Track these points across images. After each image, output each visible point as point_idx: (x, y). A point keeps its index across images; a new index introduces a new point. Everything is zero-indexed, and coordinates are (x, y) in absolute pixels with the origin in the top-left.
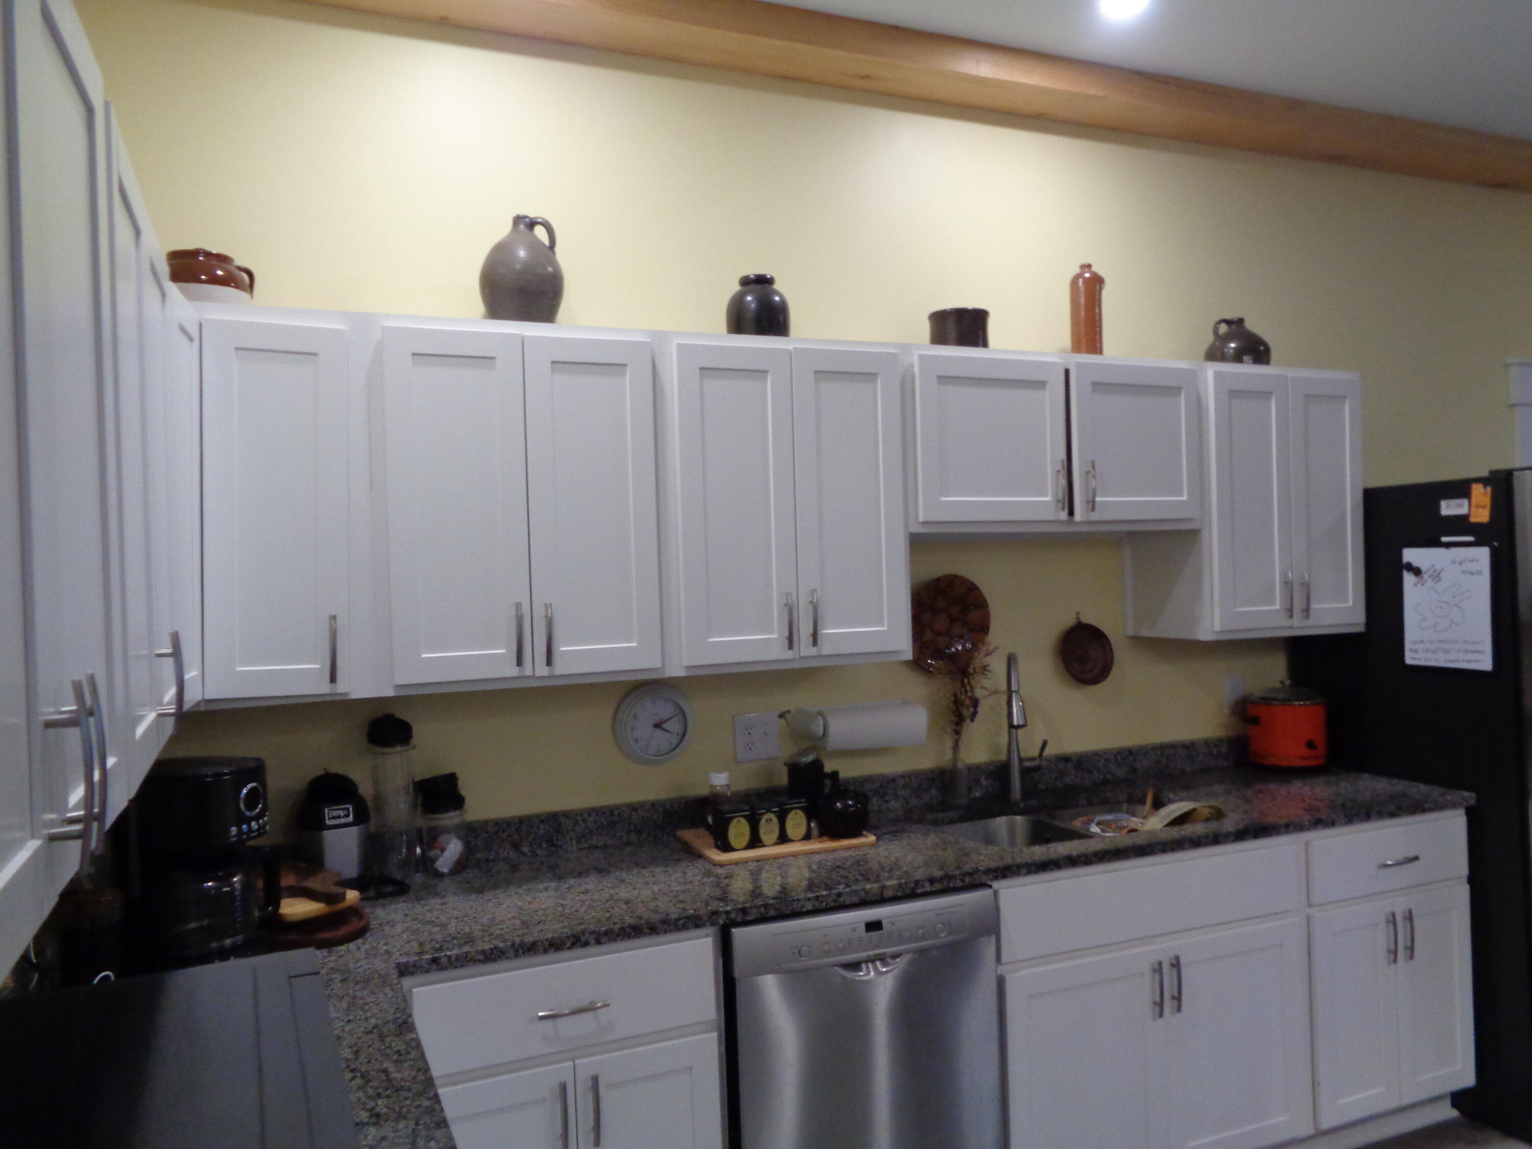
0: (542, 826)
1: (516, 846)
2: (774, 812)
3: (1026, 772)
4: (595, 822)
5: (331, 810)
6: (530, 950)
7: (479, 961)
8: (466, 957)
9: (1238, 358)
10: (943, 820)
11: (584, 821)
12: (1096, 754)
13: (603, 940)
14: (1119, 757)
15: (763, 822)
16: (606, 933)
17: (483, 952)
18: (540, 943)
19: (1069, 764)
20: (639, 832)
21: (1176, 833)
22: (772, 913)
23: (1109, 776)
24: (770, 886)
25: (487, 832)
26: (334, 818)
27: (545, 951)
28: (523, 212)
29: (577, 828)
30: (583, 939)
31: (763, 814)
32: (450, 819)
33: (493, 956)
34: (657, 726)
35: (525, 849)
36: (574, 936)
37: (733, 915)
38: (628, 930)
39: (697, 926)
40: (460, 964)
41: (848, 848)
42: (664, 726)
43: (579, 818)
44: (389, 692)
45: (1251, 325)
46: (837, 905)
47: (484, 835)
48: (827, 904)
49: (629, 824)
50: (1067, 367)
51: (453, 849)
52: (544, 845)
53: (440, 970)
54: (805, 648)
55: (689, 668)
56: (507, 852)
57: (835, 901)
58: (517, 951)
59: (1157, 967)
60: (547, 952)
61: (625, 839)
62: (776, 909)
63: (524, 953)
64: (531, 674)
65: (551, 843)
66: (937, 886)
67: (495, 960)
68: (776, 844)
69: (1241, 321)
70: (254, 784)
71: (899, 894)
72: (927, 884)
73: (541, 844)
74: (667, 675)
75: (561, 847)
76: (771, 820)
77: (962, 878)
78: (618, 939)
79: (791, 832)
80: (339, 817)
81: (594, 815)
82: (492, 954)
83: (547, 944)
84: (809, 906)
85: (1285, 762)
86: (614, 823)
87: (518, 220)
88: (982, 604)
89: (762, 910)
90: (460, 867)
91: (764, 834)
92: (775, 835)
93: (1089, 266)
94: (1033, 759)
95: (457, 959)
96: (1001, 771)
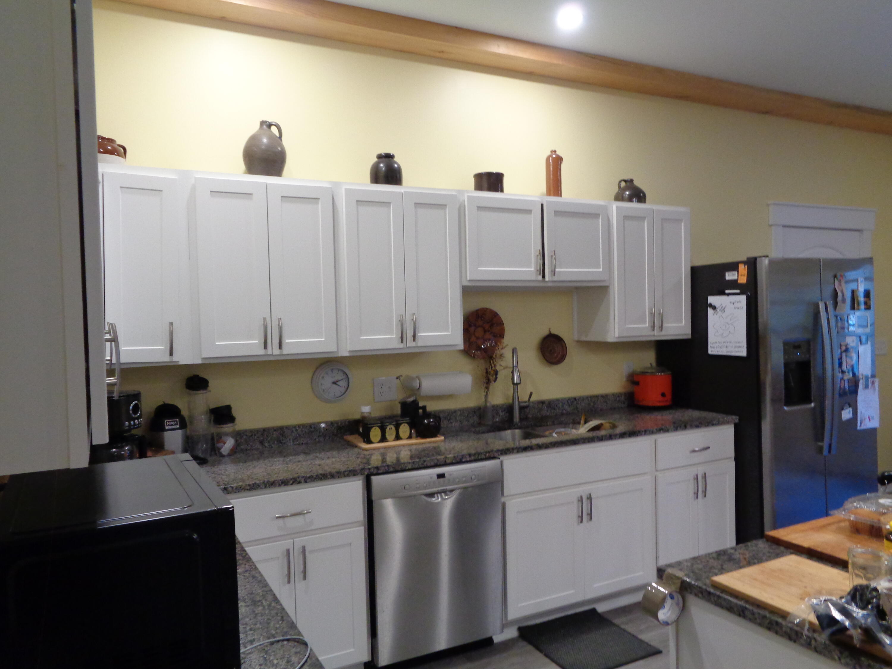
0: (275, 433)
1: (262, 443)
2: (393, 425)
3: (522, 408)
4: (302, 431)
5: (168, 422)
6: (272, 484)
7: (247, 490)
8: (241, 487)
9: (630, 200)
10: (479, 431)
11: (297, 430)
12: (558, 400)
13: (308, 481)
14: (569, 401)
15: (388, 429)
16: (309, 477)
17: (249, 485)
18: (277, 482)
19: (544, 405)
20: (325, 436)
21: (591, 434)
22: (391, 469)
23: (564, 412)
24: (391, 458)
25: (246, 435)
26: (169, 425)
27: (280, 485)
28: (265, 119)
29: (293, 434)
30: (298, 480)
31: (387, 425)
32: (227, 428)
33: (254, 487)
34: (334, 383)
35: (266, 444)
36: (293, 478)
37: (372, 470)
38: (320, 476)
39: (354, 475)
40: (237, 491)
41: (430, 443)
42: (338, 383)
43: (294, 429)
44: (199, 362)
45: (636, 183)
46: (423, 466)
47: (245, 437)
48: (418, 465)
49: (320, 432)
50: (542, 203)
51: (229, 444)
52: (276, 442)
53: (228, 493)
54: (410, 343)
55: (350, 351)
56: (258, 446)
57: (422, 464)
58: (266, 485)
59: (580, 499)
60: (280, 486)
61: (317, 440)
62: (393, 468)
63: (269, 486)
64: (271, 353)
65: (279, 441)
66: (472, 458)
67: (255, 489)
68: (394, 440)
69: (632, 181)
70: (136, 402)
71: (454, 461)
72: (468, 457)
73: (274, 442)
74: (339, 355)
75: (285, 443)
76: (392, 428)
77: (485, 454)
78: (315, 480)
79: (401, 434)
80: (172, 425)
81: (301, 427)
82: (253, 486)
83: (280, 482)
84: (410, 467)
85: (650, 404)
86: (312, 432)
87: (263, 123)
88: (501, 324)
89: (387, 468)
90: (233, 452)
91: (388, 435)
92: (394, 436)
93: (555, 151)
94: (526, 402)
95: (236, 489)
96: (509, 409)
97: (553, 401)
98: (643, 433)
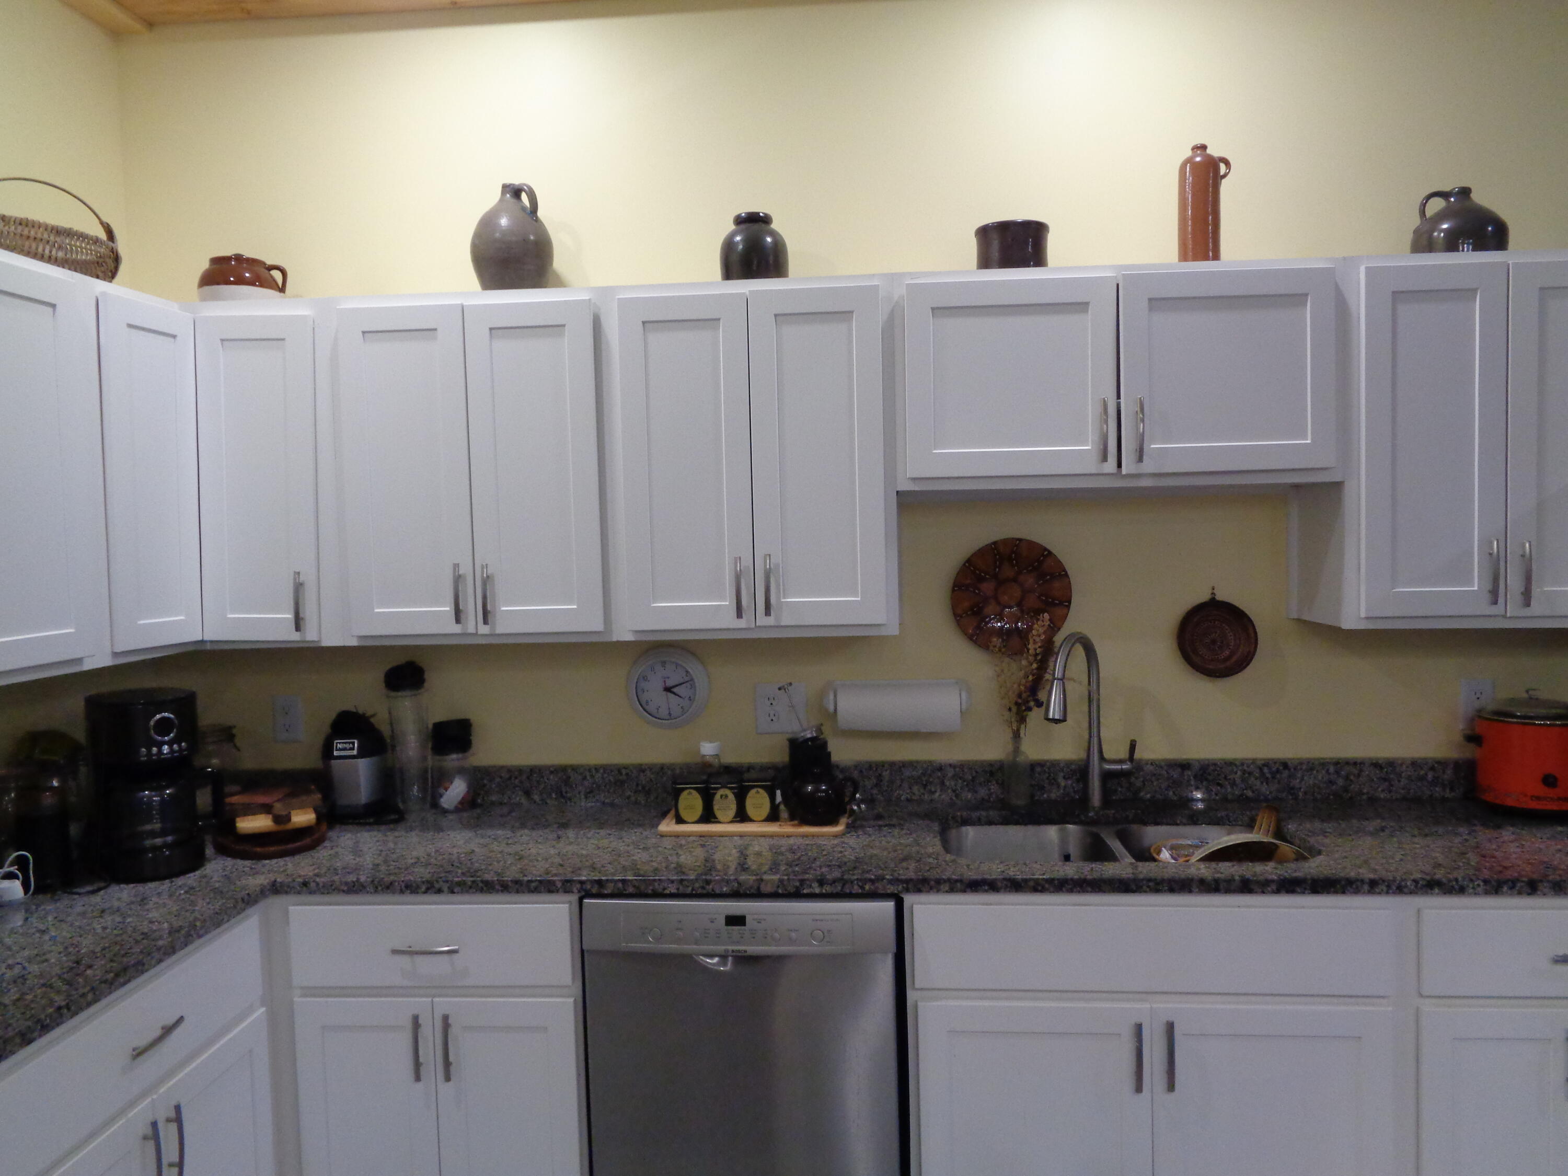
0: (552, 777)
1: (527, 793)
2: (731, 788)
3: (1107, 776)
4: (603, 778)
5: (340, 743)
6: (388, 888)
7: (344, 891)
8: (332, 885)
9: (1451, 245)
11: (592, 776)
12: (1230, 763)
13: (456, 890)
14: (1266, 770)
15: (718, 797)
16: (459, 884)
17: (346, 883)
18: (397, 884)
20: (648, 793)
22: (631, 890)
25: (501, 777)
26: (340, 750)
27: (402, 892)
28: (509, 181)
29: (586, 783)
30: (437, 886)
31: (717, 789)
32: (452, 760)
33: (354, 889)
34: (668, 689)
35: (536, 797)
36: (428, 882)
37: (588, 886)
38: (481, 885)
39: (550, 891)
40: (326, 892)
41: (804, 836)
42: (675, 690)
43: (588, 774)
44: (354, 642)
45: (1479, 197)
46: (705, 892)
47: (498, 780)
48: (693, 890)
49: (637, 785)
50: (1117, 283)
51: (457, 789)
52: (554, 796)
53: (310, 893)
54: (760, 618)
55: (632, 633)
56: (519, 798)
57: (703, 888)
58: (377, 888)
59: (1136, 1030)
60: (403, 893)
61: (633, 799)
62: (634, 886)
63: (382, 890)
64: (474, 632)
65: (561, 795)
66: (827, 889)
67: (356, 892)
68: (732, 822)
69: (1465, 192)
71: (780, 891)
72: (815, 885)
73: (550, 794)
75: (570, 799)
76: (726, 796)
77: (860, 884)
78: (471, 891)
79: (750, 810)
80: (345, 749)
81: (602, 771)
82: (354, 886)
83: (403, 885)
84: (672, 889)
85: (1510, 802)
86: (622, 783)
87: (506, 188)
89: (620, 885)
91: (718, 809)
92: (732, 812)
93: (1203, 147)
94: (1121, 762)
95: (323, 887)
96: (1081, 772)
97: (1215, 764)
98: (1366, 887)
